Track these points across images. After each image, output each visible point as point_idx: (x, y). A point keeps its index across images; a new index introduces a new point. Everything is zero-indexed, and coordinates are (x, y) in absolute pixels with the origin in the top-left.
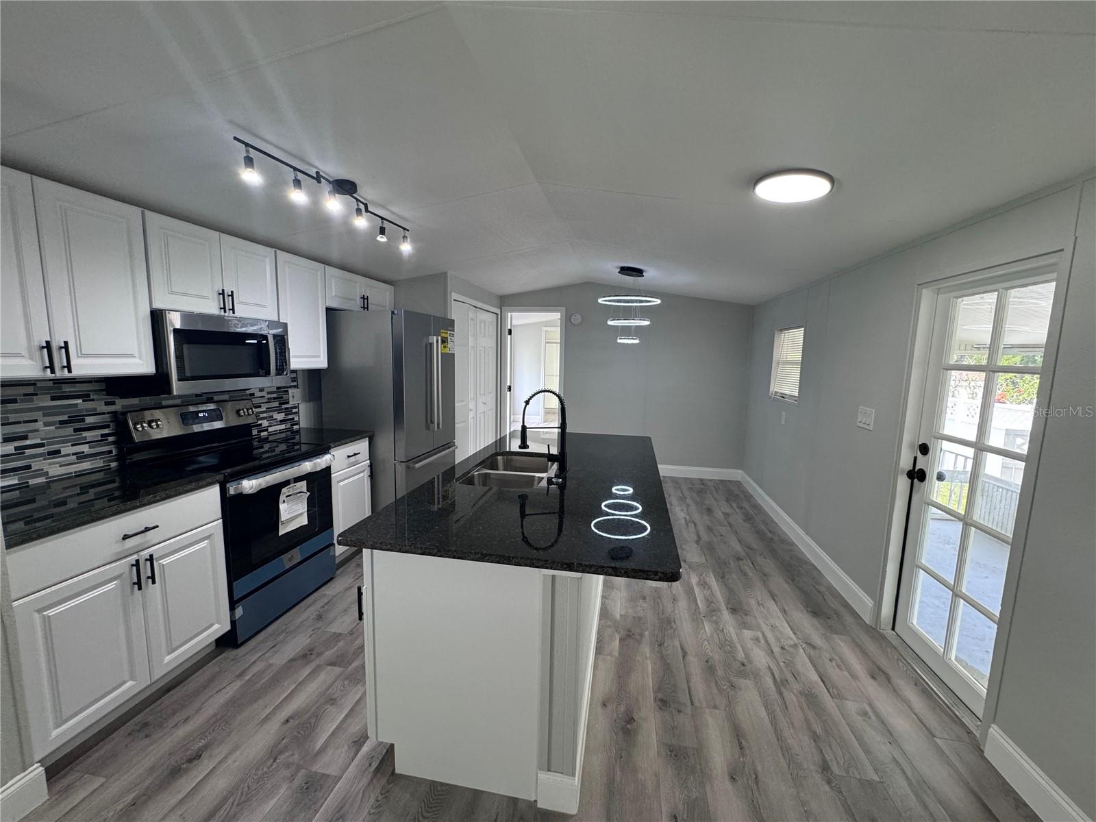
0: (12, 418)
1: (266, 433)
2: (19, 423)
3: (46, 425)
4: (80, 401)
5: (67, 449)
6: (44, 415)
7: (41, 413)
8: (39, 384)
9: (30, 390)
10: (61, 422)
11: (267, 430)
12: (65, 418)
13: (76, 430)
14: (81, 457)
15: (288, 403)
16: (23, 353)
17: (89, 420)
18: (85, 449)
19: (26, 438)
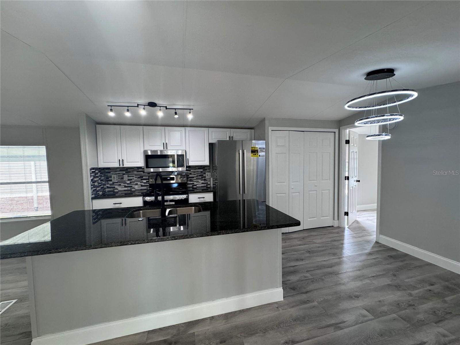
0: (130, 175)
2: (131, 177)
3: (136, 178)
4: (142, 173)
5: (139, 183)
6: (135, 175)
7: (134, 175)
8: (135, 169)
9: (133, 170)
10: (138, 177)
12: (139, 176)
13: (141, 179)
14: (142, 186)
17: (144, 177)
18: (143, 184)
19: (132, 180)
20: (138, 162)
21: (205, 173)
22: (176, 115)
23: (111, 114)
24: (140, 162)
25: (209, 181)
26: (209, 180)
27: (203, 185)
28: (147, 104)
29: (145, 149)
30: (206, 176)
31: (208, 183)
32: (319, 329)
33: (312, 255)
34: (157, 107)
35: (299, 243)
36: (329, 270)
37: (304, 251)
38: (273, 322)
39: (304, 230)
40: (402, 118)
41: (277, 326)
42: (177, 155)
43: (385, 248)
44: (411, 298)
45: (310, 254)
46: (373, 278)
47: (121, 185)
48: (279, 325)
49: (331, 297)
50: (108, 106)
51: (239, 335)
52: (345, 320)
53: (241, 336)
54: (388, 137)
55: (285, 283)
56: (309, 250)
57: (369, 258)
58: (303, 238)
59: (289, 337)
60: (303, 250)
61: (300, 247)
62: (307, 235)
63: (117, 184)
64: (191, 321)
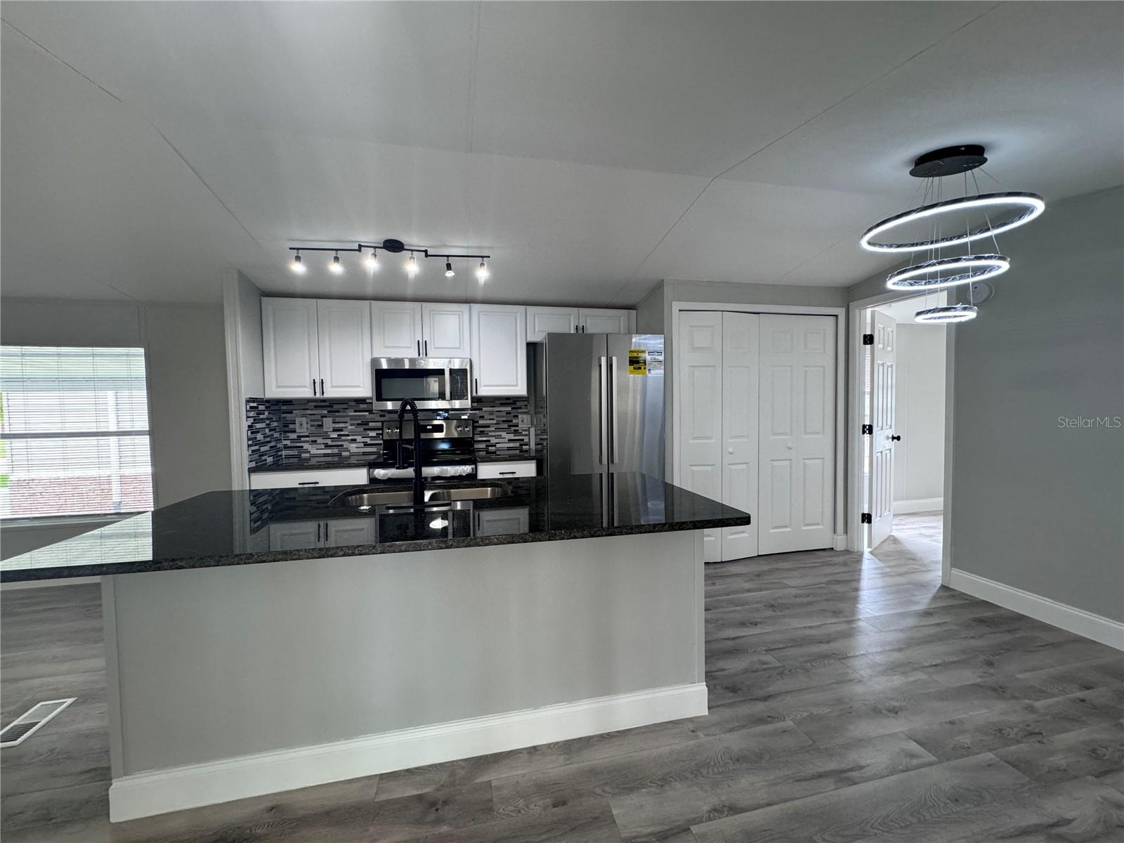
0: (337, 420)
1: (494, 448)
2: (339, 422)
3: (351, 425)
4: (367, 413)
5: (359, 438)
6: (351, 420)
7: (349, 418)
8: (350, 404)
9: (345, 406)
10: (358, 424)
11: (495, 446)
12: (359, 422)
13: (364, 429)
14: (366, 445)
15: (517, 426)
16: (307, 385)
17: (371, 424)
18: (368, 440)
19: (342, 430)
20: (359, 386)
21: (517, 416)
22: (448, 270)
23: (298, 268)
24: (362, 385)
25: (526, 435)
26: (527, 433)
27: (511, 445)
28: (382, 246)
29: (375, 356)
30: (520, 423)
31: (523, 440)
32: (795, 783)
33: (780, 613)
34: (404, 251)
35: (747, 585)
36: (824, 648)
37: (758, 605)
38: (682, 764)
39: (759, 556)
40: (1004, 266)
41: (692, 773)
42: (451, 370)
43: (967, 602)
44: (1033, 716)
45: (774, 611)
46: (934, 668)
47: (316, 441)
48: (698, 771)
49: (827, 711)
50: (290, 249)
51: (598, 791)
52: (863, 763)
53: (604, 791)
54: (971, 315)
55: (711, 676)
56: (773, 602)
57: (923, 623)
58: (758, 575)
59: (723, 798)
60: (757, 603)
61: (749, 594)
62: (766, 568)
63: (308, 439)
64: (483, 756)
